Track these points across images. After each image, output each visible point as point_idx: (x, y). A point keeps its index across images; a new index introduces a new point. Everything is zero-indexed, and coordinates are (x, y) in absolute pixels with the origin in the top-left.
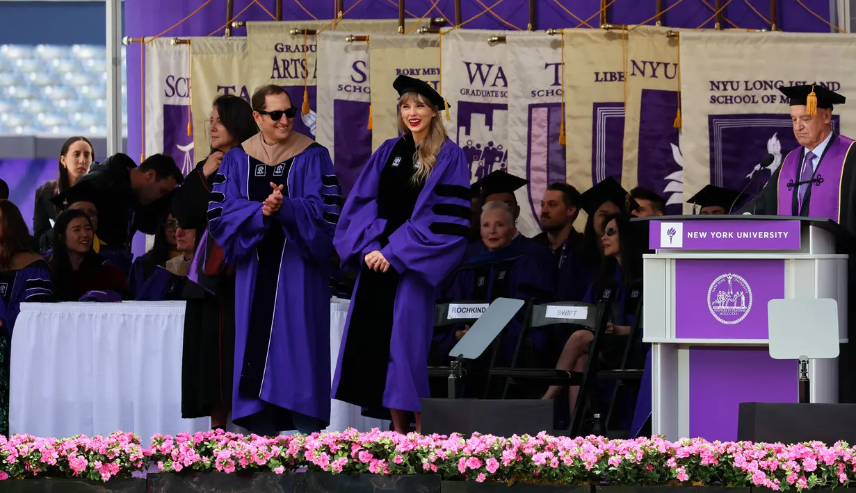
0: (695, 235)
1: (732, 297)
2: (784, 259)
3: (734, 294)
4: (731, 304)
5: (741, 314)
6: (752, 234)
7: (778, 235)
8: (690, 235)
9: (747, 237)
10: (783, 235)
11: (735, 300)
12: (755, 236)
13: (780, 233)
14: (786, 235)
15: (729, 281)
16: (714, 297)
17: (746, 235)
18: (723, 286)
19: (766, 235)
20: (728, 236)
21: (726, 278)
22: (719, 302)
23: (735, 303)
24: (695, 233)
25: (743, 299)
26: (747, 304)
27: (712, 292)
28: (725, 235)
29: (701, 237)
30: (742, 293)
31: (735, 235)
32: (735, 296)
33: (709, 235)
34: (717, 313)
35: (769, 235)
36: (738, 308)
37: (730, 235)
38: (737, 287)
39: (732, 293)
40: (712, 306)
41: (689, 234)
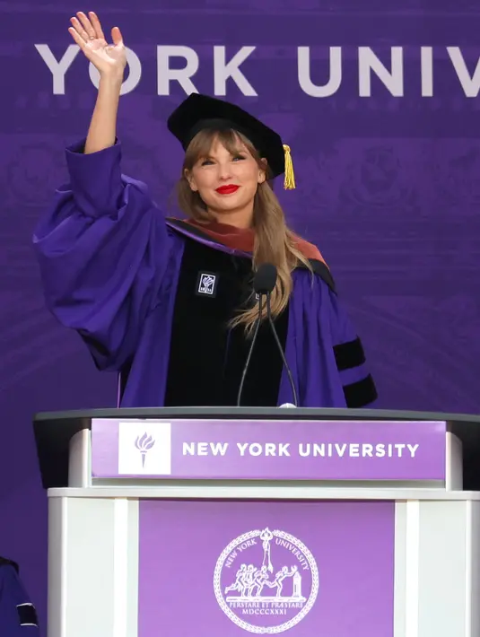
0: (200, 449)
1: (272, 577)
2: (393, 501)
3: (275, 572)
4: (268, 592)
5: (293, 611)
6: (334, 449)
7: (395, 451)
8: (188, 449)
9: (322, 454)
10: (406, 451)
11: (278, 584)
12: (341, 453)
13: (400, 447)
14: (413, 450)
15: (266, 546)
16: (229, 577)
17: (319, 450)
18: (252, 555)
19: (367, 450)
20: (277, 451)
21: (258, 539)
22: (240, 587)
23: (279, 590)
24: (200, 445)
25: (297, 581)
26: (306, 591)
27: (224, 568)
28: (270, 449)
29: (215, 453)
30: (294, 569)
31: (293, 449)
32: (278, 575)
33: (233, 450)
34: (237, 611)
35: (374, 452)
36: (286, 599)
37: (283, 449)
38: (283, 556)
39: (271, 568)
40: (225, 596)
41: (185, 446)
